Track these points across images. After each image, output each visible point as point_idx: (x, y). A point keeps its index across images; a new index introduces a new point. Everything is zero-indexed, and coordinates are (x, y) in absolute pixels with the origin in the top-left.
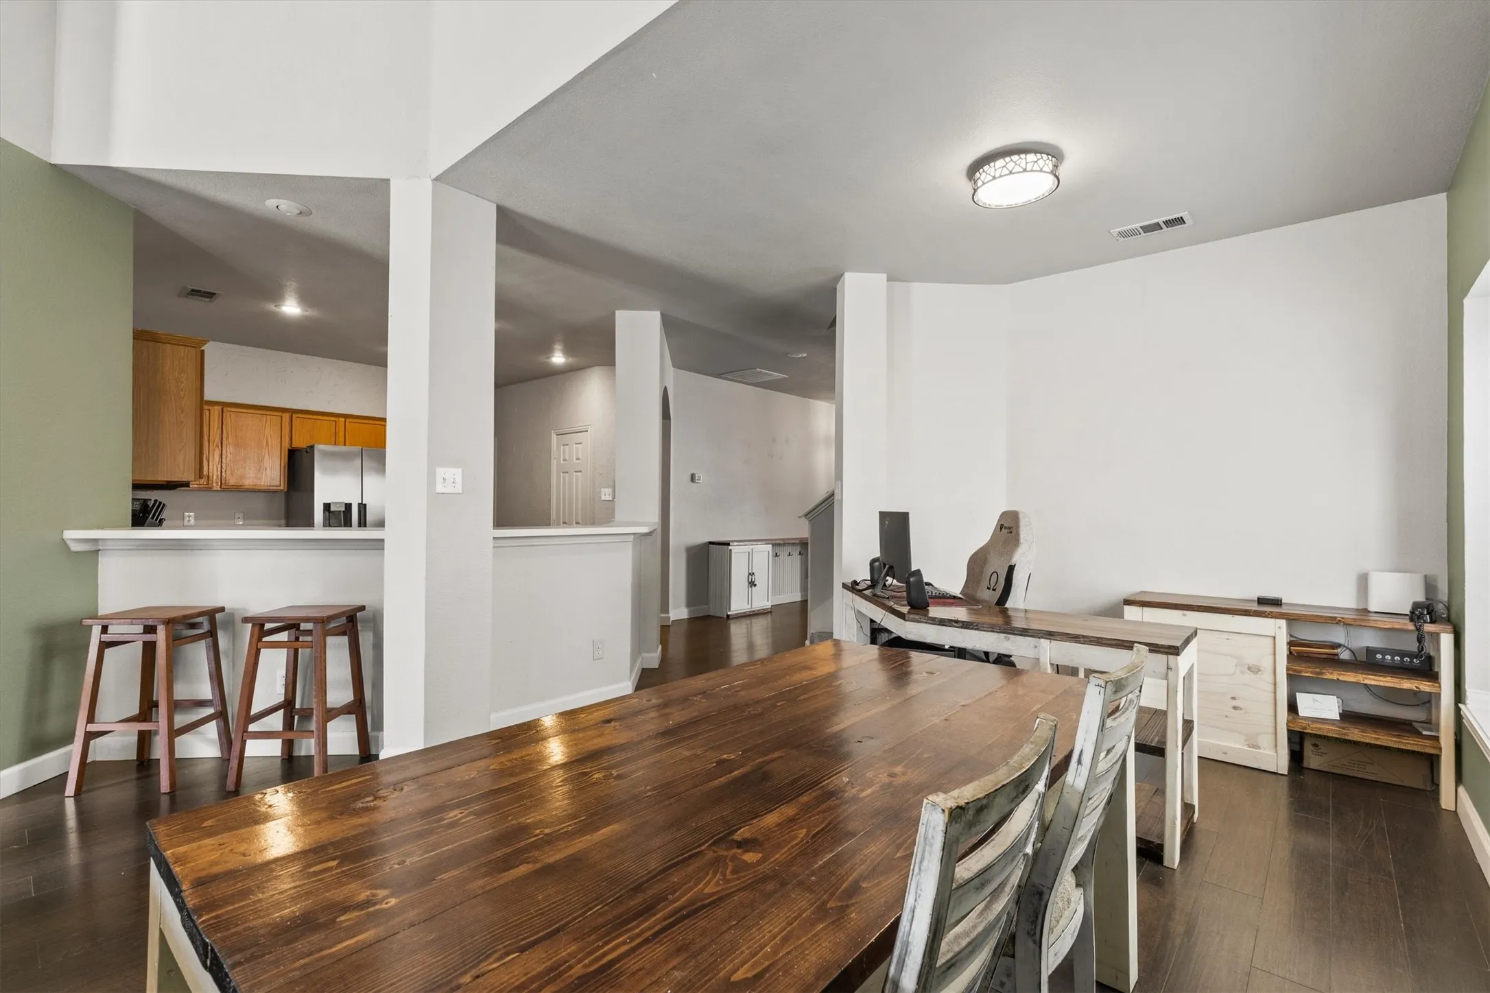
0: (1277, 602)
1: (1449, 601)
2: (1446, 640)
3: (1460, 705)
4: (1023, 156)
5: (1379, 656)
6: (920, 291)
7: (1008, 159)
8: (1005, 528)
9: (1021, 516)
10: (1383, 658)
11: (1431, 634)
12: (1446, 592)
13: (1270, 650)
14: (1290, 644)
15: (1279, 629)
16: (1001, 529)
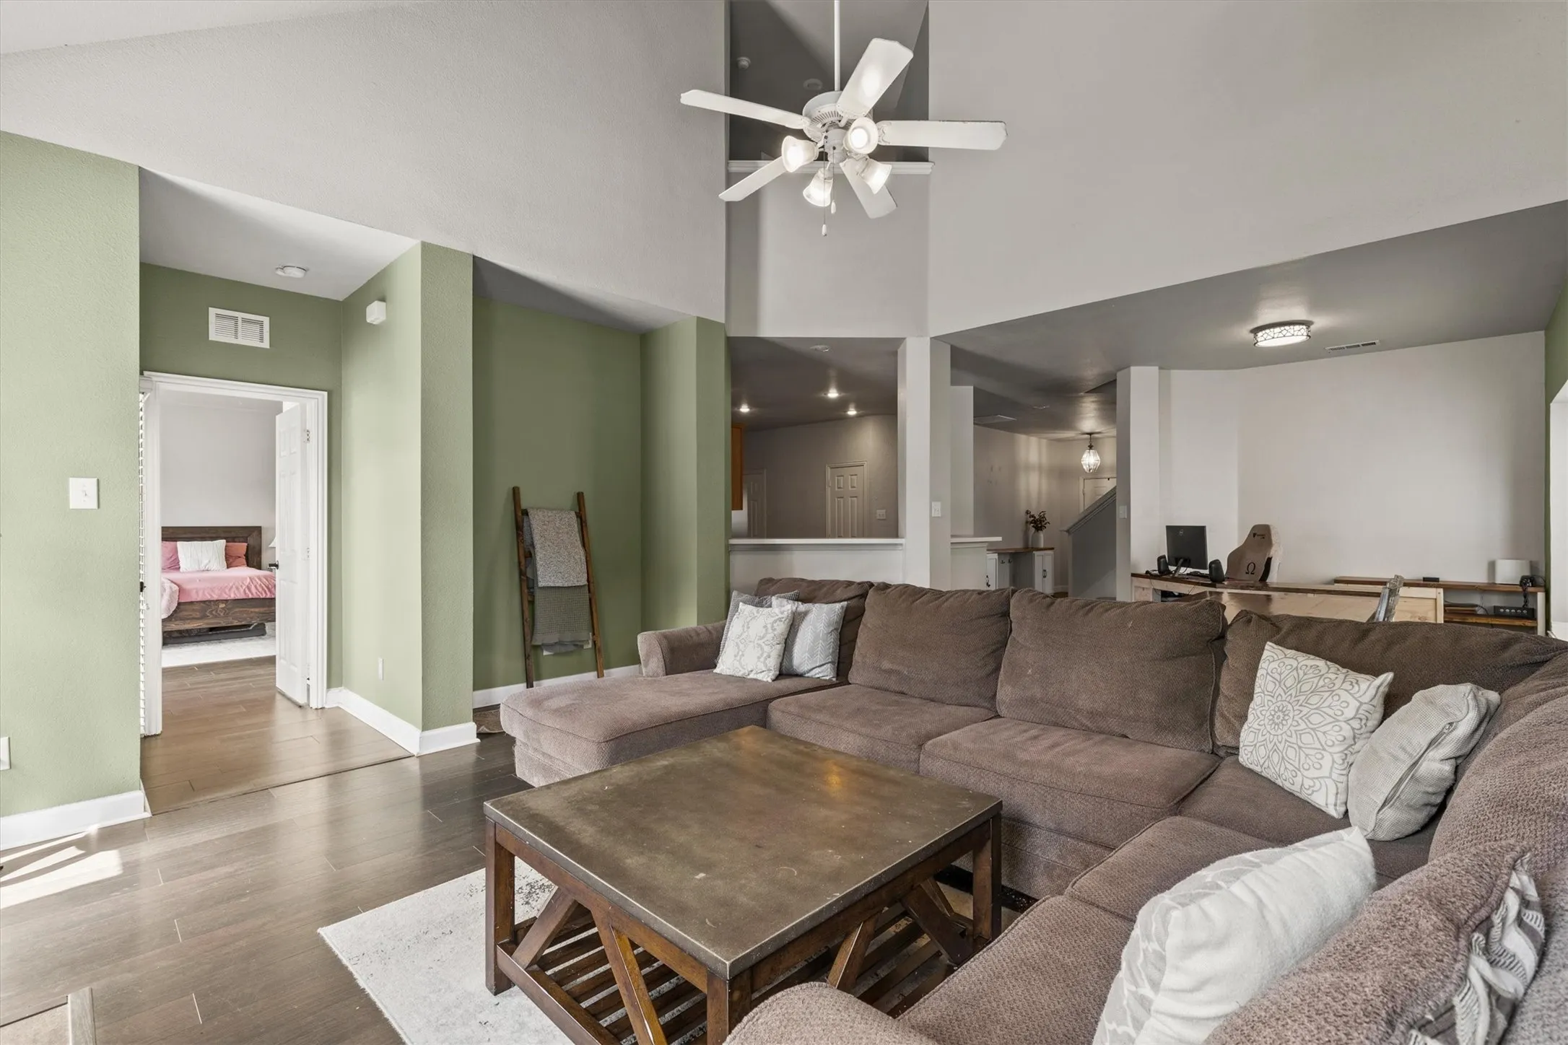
0: (1436, 580)
1: (1546, 577)
2: (1541, 597)
3: (1548, 632)
4: (1292, 327)
5: (1502, 610)
6: (1176, 374)
7: (1282, 328)
8: (1258, 535)
9: (1271, 527)
10: (1505, 611)
11: (1531, 593)
12: (1544, 569)
13: (1433, 607)
14: (1445, 606)
15: (1438, 594)
16: (1254, 536)
